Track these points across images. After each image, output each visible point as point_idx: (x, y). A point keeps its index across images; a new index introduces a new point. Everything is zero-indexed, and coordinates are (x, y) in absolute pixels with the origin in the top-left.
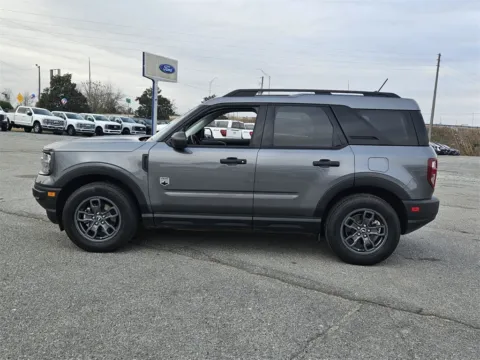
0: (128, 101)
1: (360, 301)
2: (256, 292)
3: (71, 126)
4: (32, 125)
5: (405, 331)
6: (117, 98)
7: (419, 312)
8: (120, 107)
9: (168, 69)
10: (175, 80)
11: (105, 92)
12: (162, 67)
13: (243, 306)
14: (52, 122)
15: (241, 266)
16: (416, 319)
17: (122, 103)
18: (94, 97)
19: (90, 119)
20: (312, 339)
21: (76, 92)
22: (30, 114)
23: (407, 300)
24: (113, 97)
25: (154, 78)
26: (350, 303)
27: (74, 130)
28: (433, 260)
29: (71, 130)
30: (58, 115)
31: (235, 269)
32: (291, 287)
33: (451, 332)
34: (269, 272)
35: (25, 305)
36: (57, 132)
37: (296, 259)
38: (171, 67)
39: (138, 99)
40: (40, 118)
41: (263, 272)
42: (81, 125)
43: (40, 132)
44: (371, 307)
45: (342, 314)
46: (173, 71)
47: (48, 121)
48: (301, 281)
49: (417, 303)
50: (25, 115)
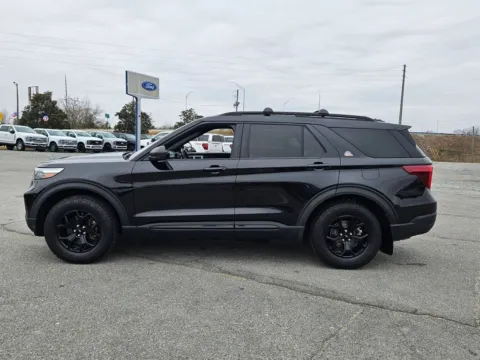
0: (107, 116)
1: (362, 305)
2: (269, 300)
3: (53, 143)
4: (15, 142)
5: (406, 330)
6: (95, 113)
7: (415, 312)
8: (98, 122)
9: (150, 86)
10: (157, 97)
11: (83, 108)
12: (144, 85)
13: (260, 312)
14: (34, 139)
15: (250, 276)
16: (412, 318)
17: (101, 118)
18: (73, 113)
19: (72, 136)
20: (327, 340)
21: (57, 109)
22: (13, 132)
23: (403, 302)
24: (92, 113)
25: (137, 95)
26: (353, 306)
27: (56, 146)
28: (420, 265)
29: (53, 147)
30: (39, 132)
31: (244, 279)
32: (299, 295)
33: (445, 329)
34: (277, 281)
35: (66, 318)
36: (40, 149)
37: (298, 269)
38: (153, 85)
39: (118, 114)
40: (23, 135)
41: (271, 281)
42: (63, 142)
43: (23, 149)
44: (372, 310)
45: (348, 317)
46: (155, 88)
47: (31, 139)
48: (307, 289)
49: (412, 304)
50: (8, 133)
